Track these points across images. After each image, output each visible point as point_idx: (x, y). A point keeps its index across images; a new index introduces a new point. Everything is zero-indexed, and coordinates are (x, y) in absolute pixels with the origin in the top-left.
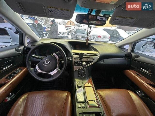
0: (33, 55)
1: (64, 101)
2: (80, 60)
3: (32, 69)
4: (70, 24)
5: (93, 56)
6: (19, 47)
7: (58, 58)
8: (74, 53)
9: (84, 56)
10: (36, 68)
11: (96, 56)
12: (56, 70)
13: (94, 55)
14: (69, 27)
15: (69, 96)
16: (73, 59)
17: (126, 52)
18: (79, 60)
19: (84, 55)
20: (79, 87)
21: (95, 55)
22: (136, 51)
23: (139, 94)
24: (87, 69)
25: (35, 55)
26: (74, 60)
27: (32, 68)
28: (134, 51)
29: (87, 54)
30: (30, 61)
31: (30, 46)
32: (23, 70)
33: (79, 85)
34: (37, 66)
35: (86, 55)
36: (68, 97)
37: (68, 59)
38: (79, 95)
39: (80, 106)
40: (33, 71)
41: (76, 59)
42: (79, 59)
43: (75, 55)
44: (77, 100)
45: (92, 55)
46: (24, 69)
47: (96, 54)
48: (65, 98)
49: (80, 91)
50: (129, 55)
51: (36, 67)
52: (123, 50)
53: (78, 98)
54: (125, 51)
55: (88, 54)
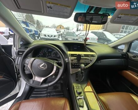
4: (60, 28)
5: (90, 57)
8: (70, 54)
13: (92, 57)
14: (60, 31)
18: (77, 62)
20: (79, 93)
22: (132, 51)
24: (85, 72)
26: (70, 62)
28: (130, 51)
35: (83, 57)
41: (72, 61)
43: (71, 56)
47: (93, 55)
55: (85, 55)
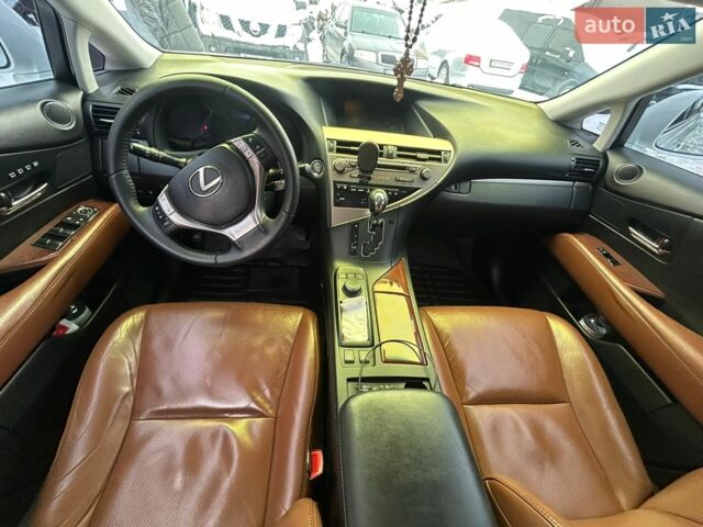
0: (135, 144)
1: (291, 341)
2: (359, 176)
3: (142, 209)
5: (424, 160)
6: (55, 96)
7: (255, 163)
8: (331, 140)
9: (381, 161)
10: (158, 205)
11: (439, 160)
12: (249, 218)
13: (431, 159)
15: (311, 326)
16: (326, 172)
17: (584, 149)
18: (357, 181)
19: (381, 155)
20: (352, 294)
21: (435, 155)
22: (634, 148)
23: (587, 328)
24: (391, 222)
25: (145, 142)
26: (333, 177)
27: (143, 205)
28: (626, 145)
29: (396, 152)
30: (126, 172)
31: (110, 94)
32: (105, 216)
33: (350, 287)
34: (164, 196)
35: (390, 156)
36: (308, 329)
37: (303, 171)
38: (347, 320)
39: (349, 358)
40: (150, 220)
41: (341, 172)
42: (356, 173)
43: (339, 151)
44: (341, 337)
45: (420, 155)
46: (109, 212)
47: (439, 152)
48: (294, 329)
49: (353, 308)
50: (594, 164)
51: (160, 201)
52: (576, 138)
53: (344, 331)
54: (581, 142)
55: (400, 149)
